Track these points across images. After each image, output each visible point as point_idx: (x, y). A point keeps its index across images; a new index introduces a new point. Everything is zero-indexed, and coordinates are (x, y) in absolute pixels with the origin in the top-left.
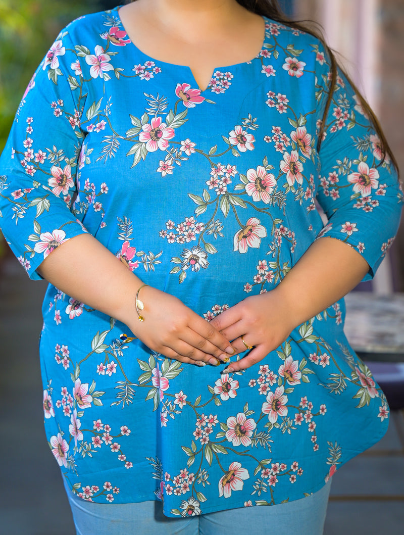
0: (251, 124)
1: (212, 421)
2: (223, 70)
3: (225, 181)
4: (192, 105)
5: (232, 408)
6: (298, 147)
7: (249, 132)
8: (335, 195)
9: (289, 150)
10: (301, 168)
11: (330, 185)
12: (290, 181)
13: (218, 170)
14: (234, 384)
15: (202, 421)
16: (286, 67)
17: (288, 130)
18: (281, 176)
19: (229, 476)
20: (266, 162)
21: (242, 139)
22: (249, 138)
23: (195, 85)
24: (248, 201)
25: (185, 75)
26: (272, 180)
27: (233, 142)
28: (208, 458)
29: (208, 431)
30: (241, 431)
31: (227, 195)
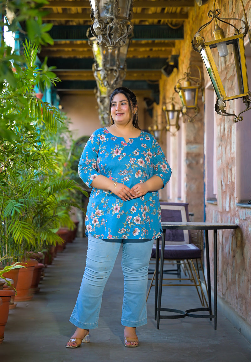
0: (138, 150)
1: (131, 217)
2: (131, 139)
3: (133, 161)
4: (125, 146)
5: (135, 215)
6: (149, 156)
7: (138, 152)
8: (157, 170)
9: (147, 156)
10: (149, 160)
11: (156, 167)
12: (147, 162)
13: (132, 159)
14: (135, 209)
15: (128, 217)
16: (145, 138)
17: (146, 152)
18: (145, 161)
19: (135, 231)
20: (142, 158)
21: (136, 153)
22: (138, 153)
23: (125, 142)
24: (138, 166)
25: (122, 139)
26: (144, 162)
27: (134, 153)
28: (130, 226)
29: (130, 220)
30: (138, 220)
31: (134, 164)
